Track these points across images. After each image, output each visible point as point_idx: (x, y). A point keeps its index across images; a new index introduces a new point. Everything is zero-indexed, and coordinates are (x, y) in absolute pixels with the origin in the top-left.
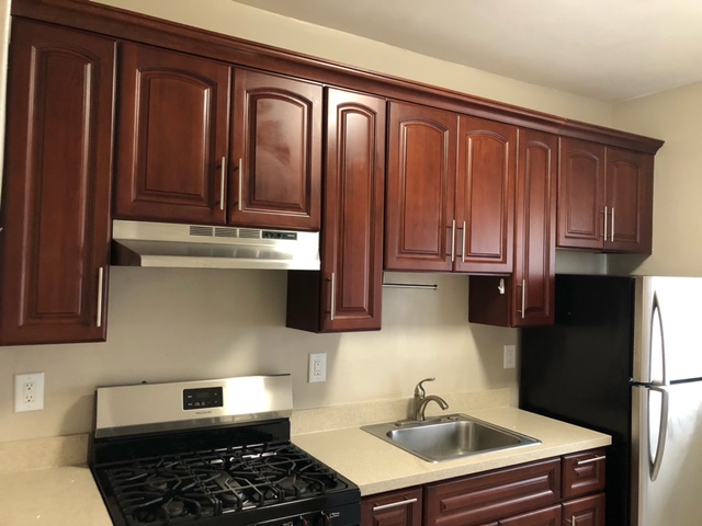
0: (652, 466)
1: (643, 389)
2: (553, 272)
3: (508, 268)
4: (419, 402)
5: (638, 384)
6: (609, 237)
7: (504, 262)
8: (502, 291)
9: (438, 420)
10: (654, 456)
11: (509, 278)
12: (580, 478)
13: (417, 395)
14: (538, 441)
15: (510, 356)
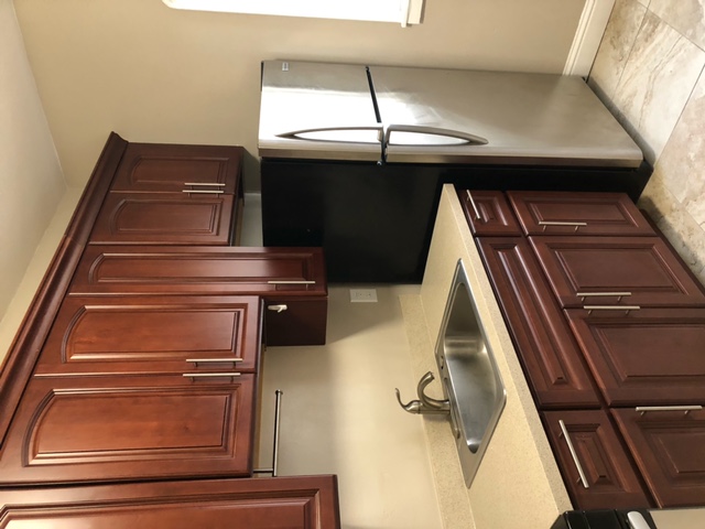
0: (472, 142)
1: (389, 150)
2: (260, 249)
3: (253, 302)
4: (426, 407)
5: (383, 156)
6: (220, 188)
7: (245, 306)
8: (283, 307)
9: (446, 381)
10: (460, 141)
11: (267, 299)
12: (495, 217)
13: (418, 411)
14: (459, 263)
15: (363, 296)
